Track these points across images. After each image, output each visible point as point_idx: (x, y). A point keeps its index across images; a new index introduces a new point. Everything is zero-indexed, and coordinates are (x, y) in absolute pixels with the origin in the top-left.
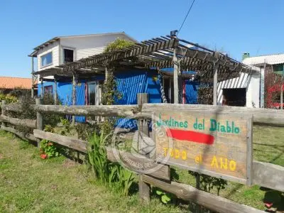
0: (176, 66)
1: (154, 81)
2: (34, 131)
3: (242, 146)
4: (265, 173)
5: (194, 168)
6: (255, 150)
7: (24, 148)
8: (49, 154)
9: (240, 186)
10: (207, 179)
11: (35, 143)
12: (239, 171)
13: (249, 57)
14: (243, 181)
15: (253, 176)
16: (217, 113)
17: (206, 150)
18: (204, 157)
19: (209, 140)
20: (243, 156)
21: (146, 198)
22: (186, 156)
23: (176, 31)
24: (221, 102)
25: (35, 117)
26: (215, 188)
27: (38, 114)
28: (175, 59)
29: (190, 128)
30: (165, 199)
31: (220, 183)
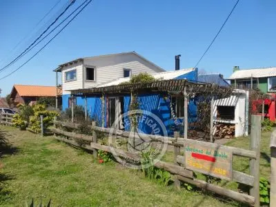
0: (186, 99)
1: (165, 100)
2: (91, 143)
3: (229, 164)
4: (238, 176)
5: (206, 173)
6: (234, 168)
7: (81, 154)
8: (105, 160)
9: (228, 181)
10: (211, 178)
11: (90, 152)
12: (227, 175)
13: (239, 69)
14: (229, 179)
15: (233, 177)
16: (218, 148)
17: (212, 165)
18: (211, 168)
19: (214, 160)
20: (229, 168)
21: (179, 187)
22: (202, 167)
23: (180, 55)
24: (216, 116)
25: (91, 134)
26: (216, 182)
27: (94, 133)
28: (185, 93)
29: (204, 154)
30: (189, 188)
31: (218, 180)
